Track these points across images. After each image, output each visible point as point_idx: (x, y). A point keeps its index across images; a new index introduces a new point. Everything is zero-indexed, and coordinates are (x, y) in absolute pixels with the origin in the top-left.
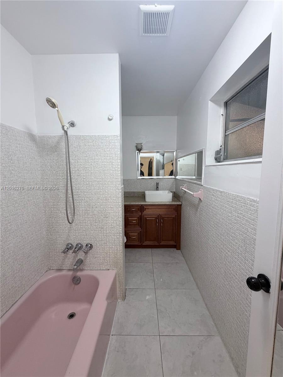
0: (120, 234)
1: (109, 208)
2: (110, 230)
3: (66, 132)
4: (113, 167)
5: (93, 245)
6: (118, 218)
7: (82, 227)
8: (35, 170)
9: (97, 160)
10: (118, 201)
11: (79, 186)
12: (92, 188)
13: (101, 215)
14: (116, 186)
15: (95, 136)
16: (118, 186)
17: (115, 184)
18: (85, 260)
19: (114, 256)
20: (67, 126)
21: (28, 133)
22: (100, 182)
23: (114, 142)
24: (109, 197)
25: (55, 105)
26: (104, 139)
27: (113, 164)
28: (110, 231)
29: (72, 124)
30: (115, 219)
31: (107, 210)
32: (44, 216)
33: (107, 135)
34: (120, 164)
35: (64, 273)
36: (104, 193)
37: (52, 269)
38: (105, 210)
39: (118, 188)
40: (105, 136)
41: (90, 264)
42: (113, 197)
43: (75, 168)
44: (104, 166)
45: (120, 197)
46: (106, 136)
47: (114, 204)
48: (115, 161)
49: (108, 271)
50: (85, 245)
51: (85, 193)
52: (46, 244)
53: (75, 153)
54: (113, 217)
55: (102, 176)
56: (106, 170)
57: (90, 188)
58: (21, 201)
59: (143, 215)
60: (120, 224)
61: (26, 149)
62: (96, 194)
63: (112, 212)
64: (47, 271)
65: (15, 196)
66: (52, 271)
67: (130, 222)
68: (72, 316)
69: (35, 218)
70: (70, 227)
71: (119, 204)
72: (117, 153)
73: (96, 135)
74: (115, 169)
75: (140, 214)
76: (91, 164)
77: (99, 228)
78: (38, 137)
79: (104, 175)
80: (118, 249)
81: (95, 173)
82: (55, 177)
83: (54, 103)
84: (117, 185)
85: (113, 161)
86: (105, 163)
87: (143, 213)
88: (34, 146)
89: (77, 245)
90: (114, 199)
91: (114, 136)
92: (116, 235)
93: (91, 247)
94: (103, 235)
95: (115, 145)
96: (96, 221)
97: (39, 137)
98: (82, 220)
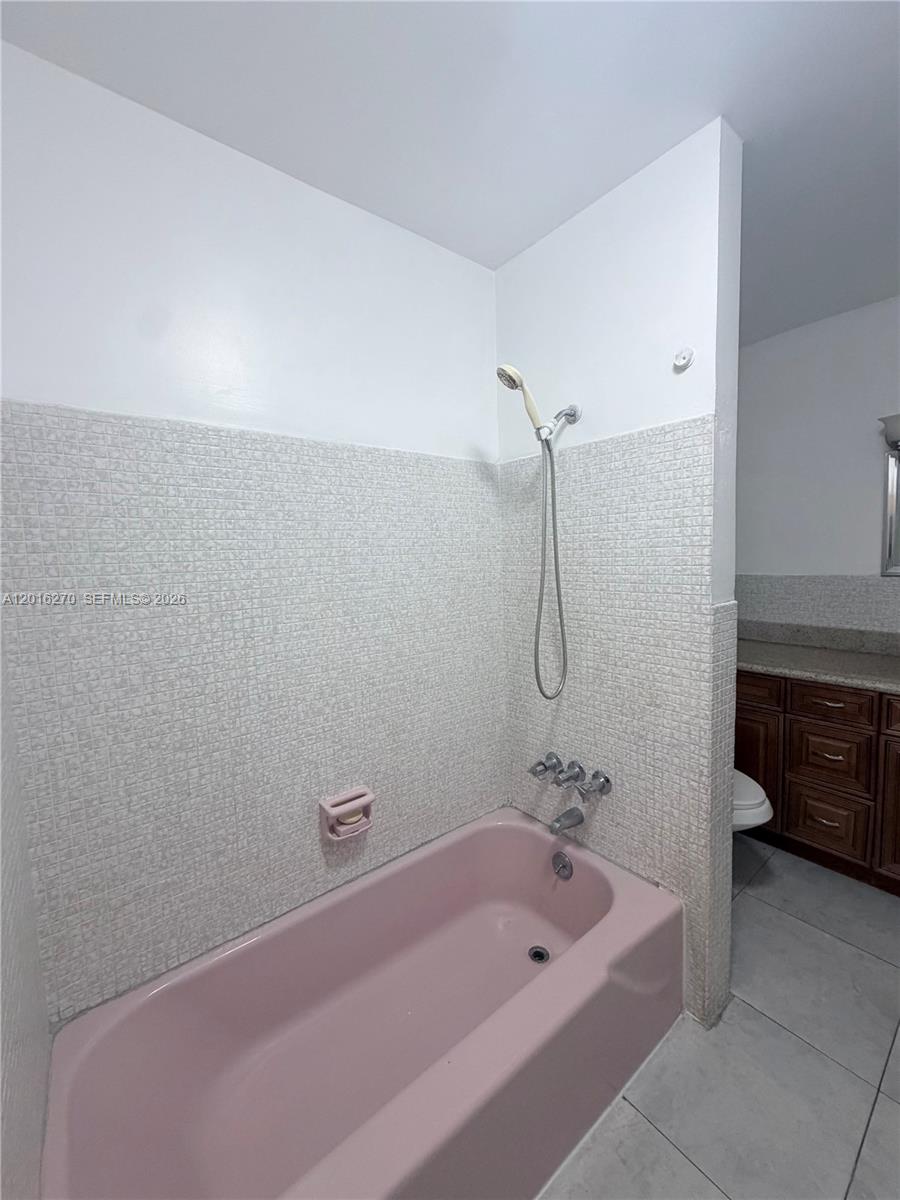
0: (701, 776)
1: (664, 674)
2: (665, 751)
3: (547, 444)
4: (684, 535)
5: (612, 780)
6: (697, 716)
7: (584, 716)
8: (489, 550)
9: (635, 514)
10: (697, 656)
11: (583, 594)
12: (617, 602)
13: (640, 694)
14: (694, 600)
15: (629, 436)
16: (698, 601)
17: (689, 592)
18: (590, 817)
19: (676, 847)
20: (549, 424)
21: (476, 462)
22: (641, 586)
23: (690, 443)
24: (668, 638)
25: (514, 381)
26: (658, 440)
27: (687, 521)
28: (667, 756)
29: (571, 417)
30: (686, 717)
31: (660, 679)
32: (504, 666)
33: (669, 425)
34: (711, 523)
35: (537, 829)
36: (652, 621)
37: (516, 808)
38: (651, 678)
39: (699, 608)
40: (663, 431)
41: (603, 837)
42: (683, 639)
43: (574, 541)
44: (655, 533)
45: (707, 641)
46: (663, 428)
47: (683, 666)
48: (694, 511)
49: (654, 887)
50: (592, 772)
51: (597, 618)
52: (506, 738)
53: (576, 498)
54: (678, 709)
55: (648, 565)
56: (661, 544)
57: (610, 602)
58: (452, 622)
59: (883, 738)
60: (703, 741)
61: (471, 501)
62: (627, 623)
63: (677, 690)
64: (503, 806)
65: (441, 610)
66: (514, 810)
67: (815, 754)
68: (539, 955)
69: (481, 666)
70: (558, 710)
71: (703, 666)
72: (700, 483)
73: (633, 431)
74: (692, 541)
75: (871, 731)
76: (616, 528)
77: (633, 733)
78: (499, 468)
79: (652, 562)
80: (694, 828)
81: (625, 554)
82: (529, 568)
83: (509, 376)
84: (698, 598)
85: (685, 514)
86: (659, 523)
87: (889, 732)
88: (488, 493)
89: (572, 765)
90: (686, 645)
91: (693, 425)
92: (685, 774)
93: (606, 786)
94: (645, 762)
95: (695, 452)
96: (625, 711)
97: (503, 467)
98: (586, 697)
